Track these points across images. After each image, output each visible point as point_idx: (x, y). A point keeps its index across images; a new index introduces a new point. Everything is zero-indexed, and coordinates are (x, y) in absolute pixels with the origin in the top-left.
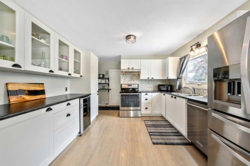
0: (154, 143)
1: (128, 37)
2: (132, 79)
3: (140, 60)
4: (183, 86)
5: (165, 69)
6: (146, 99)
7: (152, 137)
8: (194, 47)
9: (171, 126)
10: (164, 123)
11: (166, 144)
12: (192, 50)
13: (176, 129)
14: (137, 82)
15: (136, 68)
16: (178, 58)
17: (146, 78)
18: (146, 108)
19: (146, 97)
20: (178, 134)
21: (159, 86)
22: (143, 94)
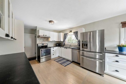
0: (65, 66)
1: (50, 21)
2: (44, 41)
3: (49, 32)
4: (66, 44)
5: (59, 37)
6: (53, 50)
7: (62, 64)
8: (70, 32)
9: (64, 59)
10: (61, 59)
11: (68, 65)
12: (69, 32)
13: (66, 59)
14: (47, 42)
15: (48, 35)
16: (64, 34)
17: (52, 41)
18: (53, 55)
19: (53, 49)
20: (68, 60)
21: (57, 44)
22: (52, 48)
